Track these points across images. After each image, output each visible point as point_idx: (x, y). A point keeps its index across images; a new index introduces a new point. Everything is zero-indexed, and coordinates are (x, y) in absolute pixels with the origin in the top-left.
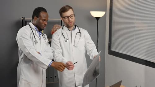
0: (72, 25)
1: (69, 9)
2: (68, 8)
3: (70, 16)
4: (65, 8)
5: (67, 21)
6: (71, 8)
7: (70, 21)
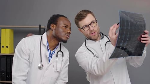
0: (96, 36)
1: (86, 15)
2: (85, 13)
3: (90, 24)
4: (80, 14)
5: (88, 32)
6: (90, 12)
7: (91, 31)
